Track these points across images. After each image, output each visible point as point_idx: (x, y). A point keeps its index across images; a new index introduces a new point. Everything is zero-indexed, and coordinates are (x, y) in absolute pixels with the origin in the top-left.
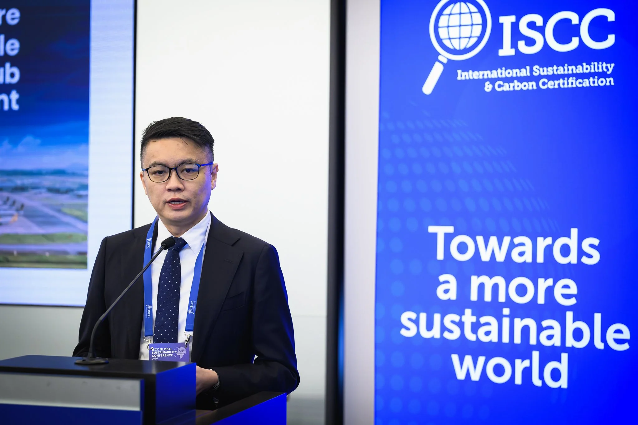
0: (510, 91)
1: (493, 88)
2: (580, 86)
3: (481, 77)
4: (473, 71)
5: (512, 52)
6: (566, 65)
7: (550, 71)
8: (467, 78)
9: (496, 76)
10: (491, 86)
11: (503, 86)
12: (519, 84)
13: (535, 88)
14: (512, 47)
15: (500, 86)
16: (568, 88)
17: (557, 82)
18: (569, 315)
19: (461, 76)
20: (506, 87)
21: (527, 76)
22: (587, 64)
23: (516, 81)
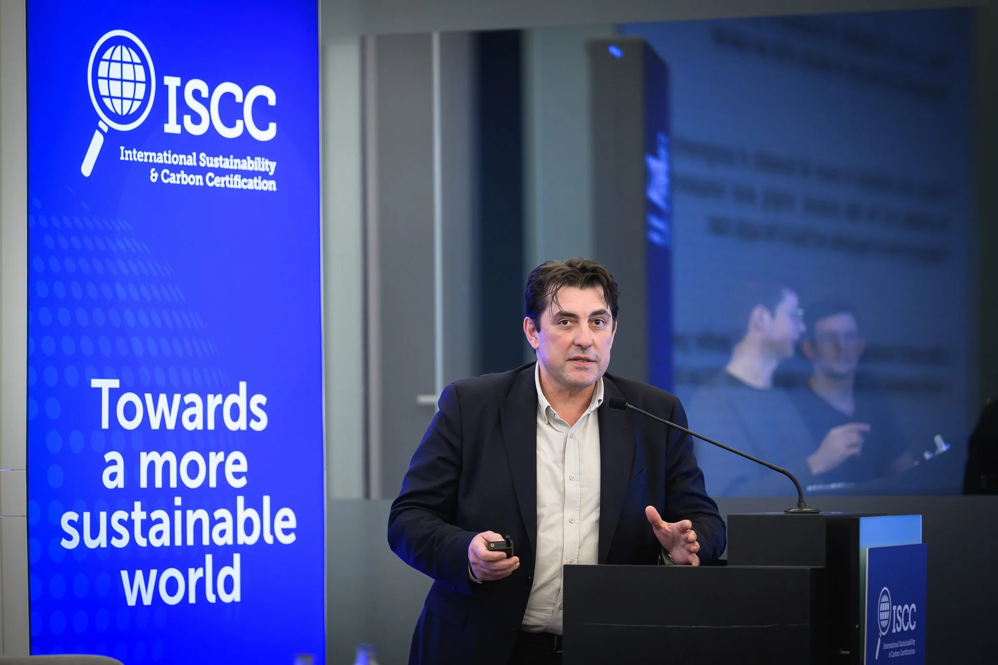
0: (176, 184)
1: (159, 177)
2: (245, 187)
3: (146, 160)
4: (138, 151)
5: (177, 130)
6: (232, 157)
7: (217, 162)
8: (131, 159)
9: (161, 161)
10: (156, 175)
11: (169, 177)
12: (186, 176)
13: (202, 184)
14: (177, 124)
15: (166, 176)
16: (234, 189)
17: (223, 179)
18: (240, 500)
19: (124, 156)
20: (173, 179)
21: (194, 165)
22: (251, 159)
23: (182, 172)
